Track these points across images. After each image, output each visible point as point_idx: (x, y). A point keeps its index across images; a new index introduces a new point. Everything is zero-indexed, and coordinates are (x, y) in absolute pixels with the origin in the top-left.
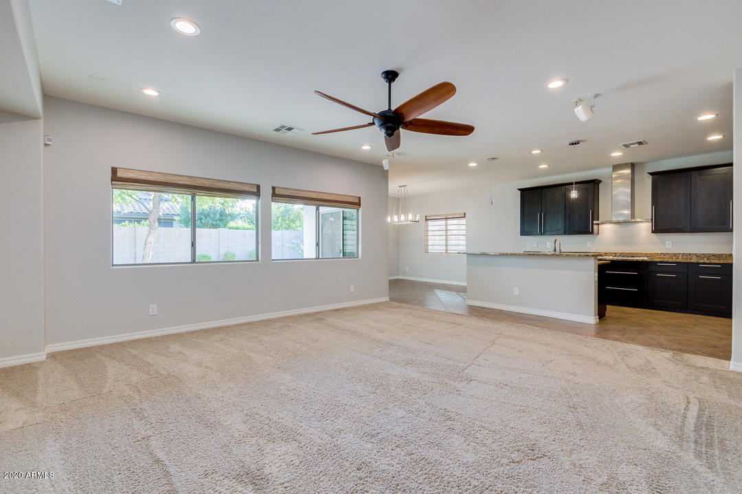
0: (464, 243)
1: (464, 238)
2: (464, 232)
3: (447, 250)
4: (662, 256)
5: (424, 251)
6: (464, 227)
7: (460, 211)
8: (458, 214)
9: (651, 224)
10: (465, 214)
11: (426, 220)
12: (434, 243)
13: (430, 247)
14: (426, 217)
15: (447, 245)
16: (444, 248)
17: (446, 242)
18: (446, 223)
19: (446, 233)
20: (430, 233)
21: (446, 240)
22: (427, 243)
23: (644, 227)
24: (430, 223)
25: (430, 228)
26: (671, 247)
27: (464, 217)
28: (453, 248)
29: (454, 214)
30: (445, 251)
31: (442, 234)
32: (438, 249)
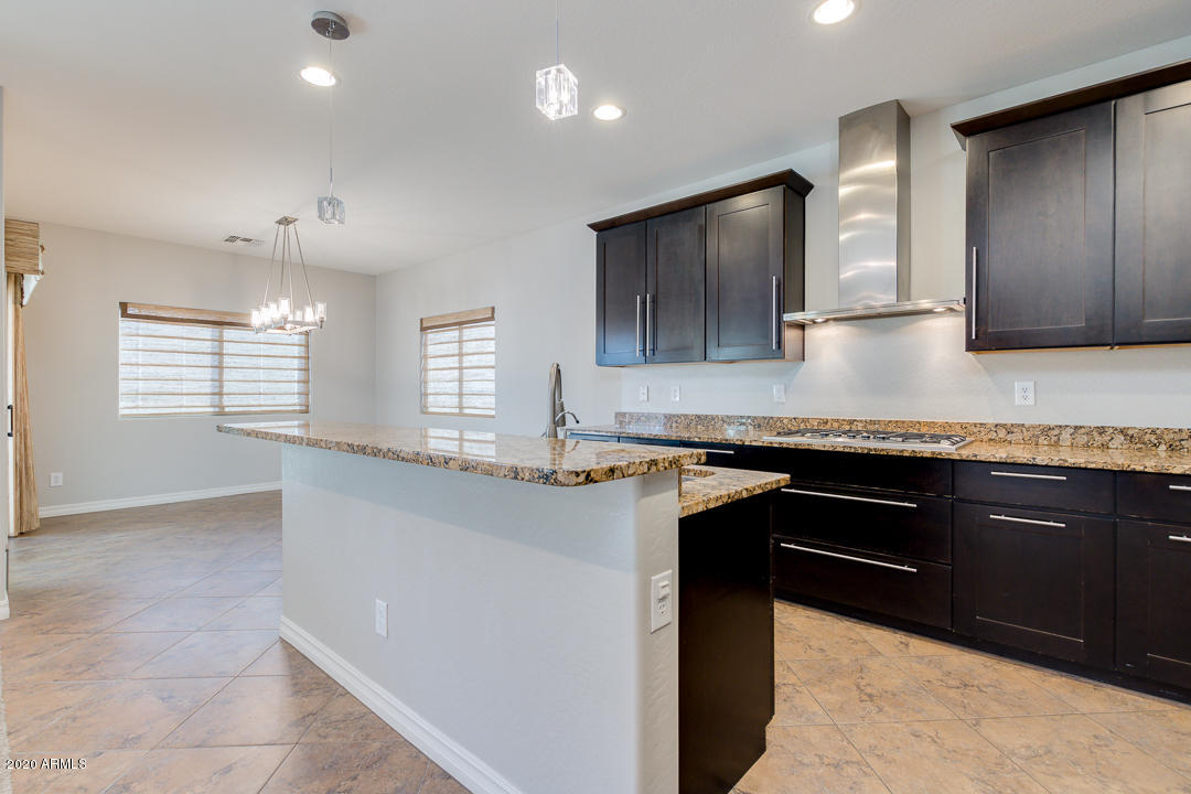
0: (491, 387)
1: (492, 373)
2: (491, 360)
3: (461, 407)
4: (1002, 433)
5: (418, 410)
6: (491, 346)
7: (486, 302)
8: (481, 311)
9: (962, 320)
10: (493, 309)
11: (423, 329)
12: (437, 388)
13: (431, 399)
14: (422, 321)
15: (461, 395)
16: (456, 401)
17: (461, 388)
18: (460, 336)
19: (461, 362)
20: (432, 363)
21: (461, 381)
22: (425, 388)
23: (944, 333)
24: (432, 336)
25: (431, 350)
26: (1031, 402)
27: (492, 318)
29: (473, 312)
30: (457, 411)
31: (452, 366)
32: (446, 404)
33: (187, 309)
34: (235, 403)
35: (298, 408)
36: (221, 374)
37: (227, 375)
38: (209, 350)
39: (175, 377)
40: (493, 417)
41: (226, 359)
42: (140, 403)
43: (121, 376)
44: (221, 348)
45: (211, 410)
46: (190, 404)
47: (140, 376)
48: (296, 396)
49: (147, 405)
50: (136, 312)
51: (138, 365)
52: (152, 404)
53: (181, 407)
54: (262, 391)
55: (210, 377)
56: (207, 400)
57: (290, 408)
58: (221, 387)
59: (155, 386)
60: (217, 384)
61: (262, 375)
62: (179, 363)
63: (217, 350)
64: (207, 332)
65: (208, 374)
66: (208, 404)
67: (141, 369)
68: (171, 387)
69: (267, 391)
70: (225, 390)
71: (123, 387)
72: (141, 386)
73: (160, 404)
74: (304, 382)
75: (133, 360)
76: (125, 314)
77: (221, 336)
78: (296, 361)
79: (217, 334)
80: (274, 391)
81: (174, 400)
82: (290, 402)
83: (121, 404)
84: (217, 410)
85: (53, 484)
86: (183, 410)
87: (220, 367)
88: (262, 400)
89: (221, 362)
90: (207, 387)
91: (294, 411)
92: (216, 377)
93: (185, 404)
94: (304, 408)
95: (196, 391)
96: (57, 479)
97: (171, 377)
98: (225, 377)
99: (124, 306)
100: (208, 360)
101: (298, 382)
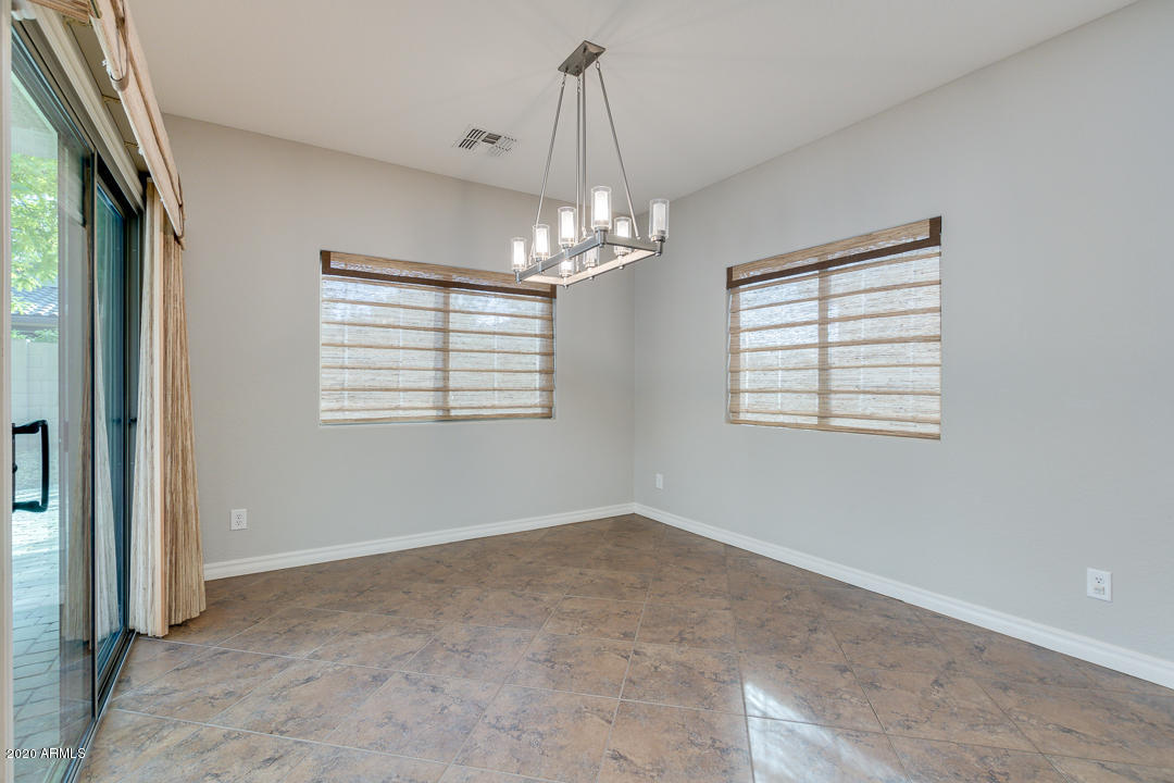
0: (932, 378)
1: (930, 353)
2: (930, 324)
3: (824, 415)
7: (910, 212)
8: (890, 233)
10: (936, 224)
11: (733, 284)
12: (765, 380)
13: (746, 400)
14: (730, 271)
15: (824, 393)
16: (813, 404)
17: (824, 381)
18: (824, 287)
19: (823, 334)
20: (747, 340)
21: (823, 368)
22: (736, 381)
24: (747, 296)
25: (747, 318)
27: (932, 242)
28: (862, 404)
29: (870, 237)
30: (815, 421)
31: (808, 341)
32: (786, 409)
33: (406, 263)
34: (464, 404)
35: (539, 411)
36: (446, 361)
37: (455, 361)
38: (432, 325)
39: (391, 364)
40: (937, 437)
41: (453, 338)
42: (346, 404)
43: (322, 363)
44: (446, 321)
45: (434, 413)
46: (407, 405)
47: (347, 363)
48: (538, 393)
49: (354, 406)
50: (341, 266)
51: (343, 345)
52: (360, 404)
53: (397, 408)
54: (496, 386)
55: (431, 365)
56: (428, 399)
57: (530, 411)
58: (446, 379)
59: (365, 378)
60: (440, 374)
61: (496, 361)
62: (396, 344)
63: (440, 325)
64: (428, 297)
65: (429, 360)
66: (431, 405)
67: (347, 353)
68: (384, 378)
69: (503, 386)
70: (452, 384)
71: (327, 378)
72: (347, 377)
73: (372, 404)
74: (546, 373)
75: (338, 339)
76: (327, 270)
77: (446, 304)
78: (537, 341)
79: (441, 300)
80: (510, 386)
81: (387, 399)
82: (529, 402)
83: (323, 405)
84: (441, 413)
85: (234, 527)
86: (401, 413)
87: (444, 350)
88: (496, 399)
89: (446, 342)
90: (429, 380)
91: (534, 416)
92: (440, 365)
93: (402, 404)
94: (546, 411)
95: (416, 386)
96: (239, 518)
97: (386, 365)
98: (452, 365)
99: (326, 256)
100: (430, 339)
101: (540, 372)
